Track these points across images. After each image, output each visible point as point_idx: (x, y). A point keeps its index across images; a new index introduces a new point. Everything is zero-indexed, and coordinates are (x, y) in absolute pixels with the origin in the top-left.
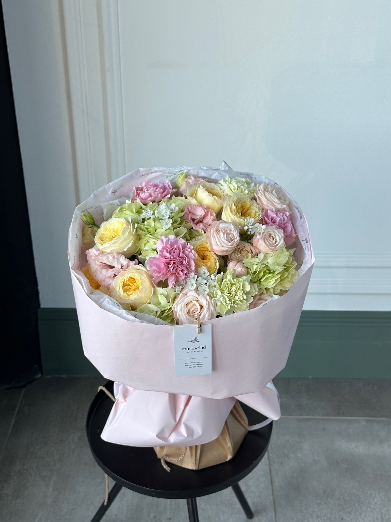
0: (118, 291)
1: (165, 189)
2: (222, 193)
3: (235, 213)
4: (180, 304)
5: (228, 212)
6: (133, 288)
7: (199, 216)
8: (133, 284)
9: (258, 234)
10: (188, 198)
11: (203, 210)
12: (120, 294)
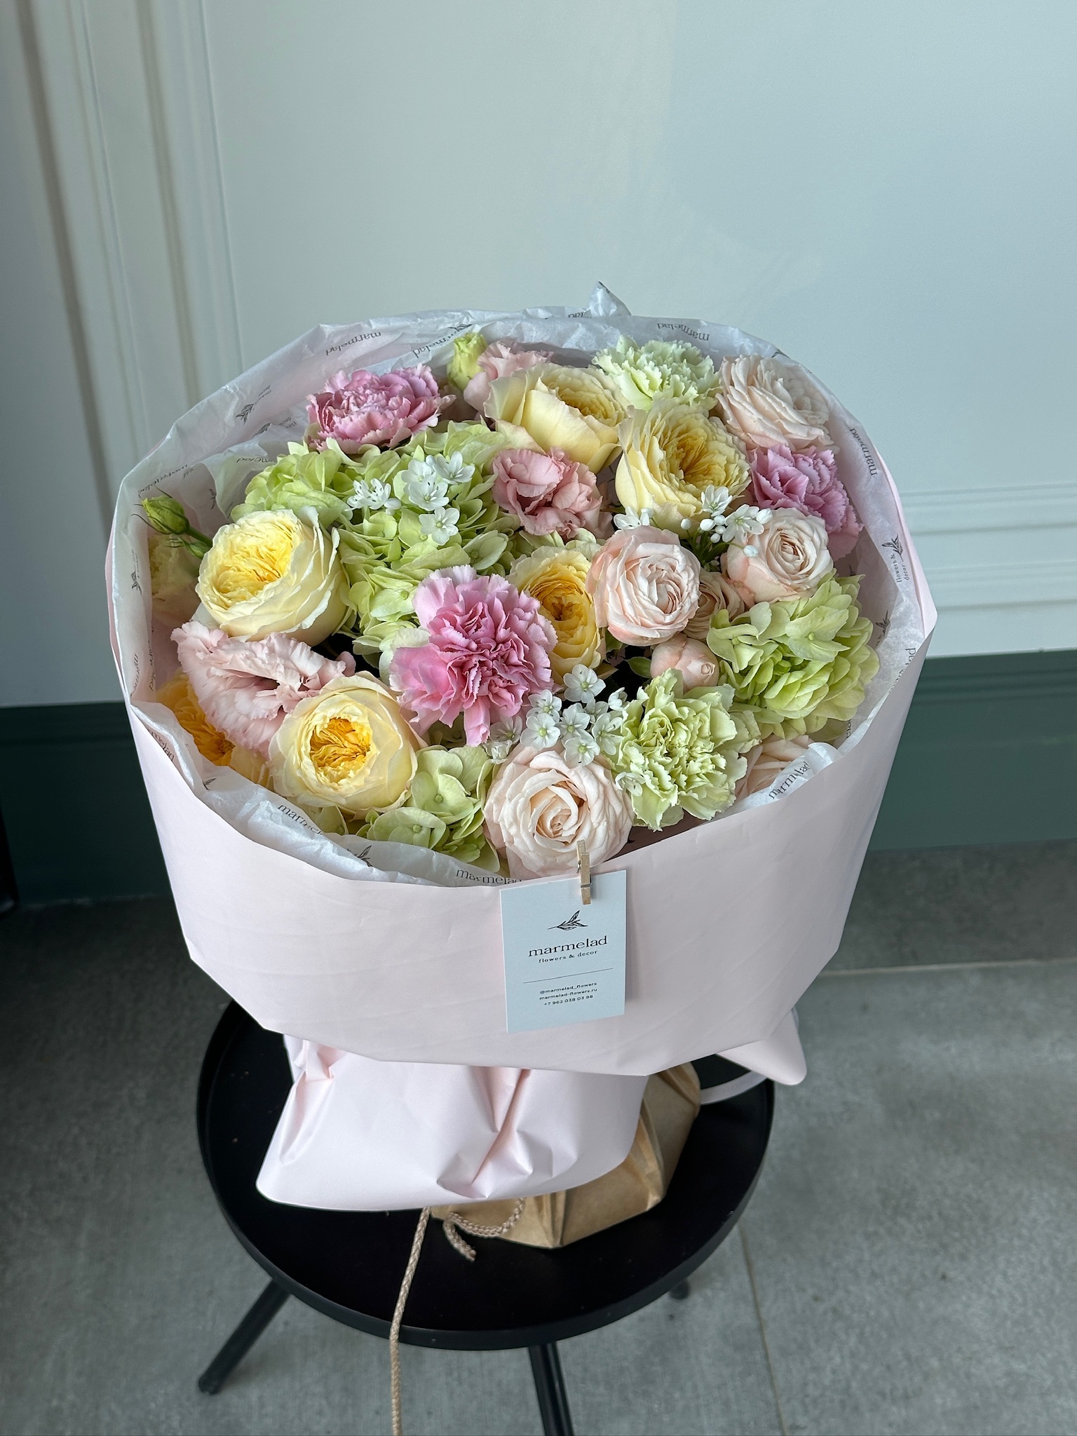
0: (295, 767)
1: (415, 396)
2: (610, 400)
3: (663, 472)
4: (510, 800)
5: (642, 473)
6: (344, 751)
7: (545, 485)
8: (343, 739)
9: (744, 540)
10: (502, 425)
11: (554, 468)
12: (305, 776)
